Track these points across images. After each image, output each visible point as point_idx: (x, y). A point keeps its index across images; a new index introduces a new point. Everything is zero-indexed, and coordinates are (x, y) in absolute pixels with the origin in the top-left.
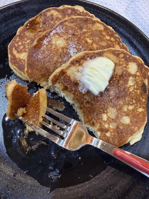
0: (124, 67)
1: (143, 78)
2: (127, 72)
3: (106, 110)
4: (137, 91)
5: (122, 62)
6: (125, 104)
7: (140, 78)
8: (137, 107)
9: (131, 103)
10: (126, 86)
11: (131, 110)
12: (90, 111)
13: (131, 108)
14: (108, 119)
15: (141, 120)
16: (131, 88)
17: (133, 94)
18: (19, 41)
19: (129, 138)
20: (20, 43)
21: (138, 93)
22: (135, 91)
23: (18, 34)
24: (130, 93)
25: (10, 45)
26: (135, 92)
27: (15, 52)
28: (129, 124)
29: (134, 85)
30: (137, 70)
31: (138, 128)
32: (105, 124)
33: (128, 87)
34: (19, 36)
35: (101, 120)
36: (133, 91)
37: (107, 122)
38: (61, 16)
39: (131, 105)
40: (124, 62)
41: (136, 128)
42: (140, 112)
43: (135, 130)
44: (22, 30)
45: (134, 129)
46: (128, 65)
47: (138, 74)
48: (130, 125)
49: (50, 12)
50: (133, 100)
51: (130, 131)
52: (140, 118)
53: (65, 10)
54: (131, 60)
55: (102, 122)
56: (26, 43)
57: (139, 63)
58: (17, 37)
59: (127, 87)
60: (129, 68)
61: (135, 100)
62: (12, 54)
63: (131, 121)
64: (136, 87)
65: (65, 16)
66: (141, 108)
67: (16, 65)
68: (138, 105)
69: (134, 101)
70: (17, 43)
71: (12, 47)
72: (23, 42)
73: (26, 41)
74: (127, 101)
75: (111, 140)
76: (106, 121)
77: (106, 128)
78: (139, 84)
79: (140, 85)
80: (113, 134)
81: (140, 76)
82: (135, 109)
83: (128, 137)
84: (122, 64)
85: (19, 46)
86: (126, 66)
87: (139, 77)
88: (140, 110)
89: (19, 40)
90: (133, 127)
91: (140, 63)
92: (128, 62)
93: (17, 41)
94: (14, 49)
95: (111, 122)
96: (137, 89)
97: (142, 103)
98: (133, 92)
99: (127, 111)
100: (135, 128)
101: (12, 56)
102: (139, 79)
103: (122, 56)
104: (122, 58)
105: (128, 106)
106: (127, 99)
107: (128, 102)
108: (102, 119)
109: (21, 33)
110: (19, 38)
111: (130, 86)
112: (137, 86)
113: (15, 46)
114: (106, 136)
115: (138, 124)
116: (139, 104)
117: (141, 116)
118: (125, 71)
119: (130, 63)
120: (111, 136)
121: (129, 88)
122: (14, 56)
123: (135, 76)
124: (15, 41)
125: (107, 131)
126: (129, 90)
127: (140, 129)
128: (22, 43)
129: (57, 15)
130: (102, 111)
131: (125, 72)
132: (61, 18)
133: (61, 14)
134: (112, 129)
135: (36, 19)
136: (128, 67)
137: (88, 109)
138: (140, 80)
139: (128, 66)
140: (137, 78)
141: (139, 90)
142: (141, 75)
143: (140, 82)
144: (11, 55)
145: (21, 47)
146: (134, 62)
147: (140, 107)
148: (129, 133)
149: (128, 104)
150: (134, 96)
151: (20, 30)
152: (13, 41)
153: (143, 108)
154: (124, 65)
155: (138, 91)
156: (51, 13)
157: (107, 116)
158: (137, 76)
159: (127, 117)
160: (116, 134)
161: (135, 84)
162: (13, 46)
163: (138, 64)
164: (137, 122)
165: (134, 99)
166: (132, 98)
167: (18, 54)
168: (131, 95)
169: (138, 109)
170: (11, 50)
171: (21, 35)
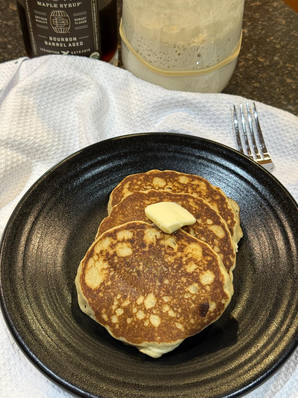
0: (199, 269)
1: (209, 297)
2: (198, 276)
3: (147, 294)
4: (191, 303)
5: (202, 264)
6: (168, 305)
7: (207, 295)
8: (179, 320)
9: (175, 309)
10: (185, 287)
11: (168, 316)
12: (133, 282)
13: (171, 314)
14: (141, 305)
15: (171, 335)
16: (188, 294)
17: (185, 302)
18: (141, 180)
19: (144, 341)
20: (139, 183)
21: (191, 307)
22: (190, 301)
23: (147, 174)
24: (183, 298)
25: (130, 177)
26: (188, 302)
27: (127, 186)
28: (155, 327)
29: (193, 294)
30: (210, 284)
31: (160, 340)
32: (135, 307)
33: (186, 290)
34: (147, 176)
35: (134, 300)
36: (188, 299)
37: (138, 307)
38: (205, 194)
39: (173, 310)
40: (204, 265)
41: (159, 338)
42: (177, 328)
43: (156, 339)
44: (155, 173)
45: (156, 337)
46: (205, 270)
47: (208, 288)
48: (156, 329)
49: (200, 182)
50: (179, 307)
51: (150, 335)
52: (171, 333)
53: (215, 193)
54: (214, 270)
55: (134, 303)
56: (145, 187)
57: (219, 280)
58: (144, 175)
59: (184, 289)
60: (203, 274)
61: (182, 310)
62: (123, 185)
63: (159, 327)
64: (194, 298)
65: (209, 197)
66: (182, 325)
67: (115, 197)
68: (181, 319)
69: (180, 310)
70: (138, 180)
71: (129, 180)
72: (143, 183)
73: (146, 186)
74: (172, 303)
75: (127, 328)
76: (138, 305)
77: (132, 312)
78: (200, 299)
79: (200, 301)
80: (133, 324)
81: (208, 292)
82: (174, 320)
83: (144, 339)
84: (200, 265)
85: (136, 184)
86: (202, 270)
87: (206, 292)
88: (180, 326)
89: (143, 179)
90: (156, 334)
91: (221, 280)
92: (208, 269)
93: (139, 178)
94: (129, 182)
95: (141, 309)
96: (194, 302)
97: (187, 320)
98: (186, 301)
99: (164, 313)
100: (158, 336)
101: (121, 187)
102: (204, 294)
103: (209, 258)
104: (207, 261)
105: (169, 308)
106: (175, 301)
107: (172, 305)
108: (136, 300)
109: (151, 174)
110: (144, 178)
111: (188, 292)
112: (196, 298)
113: (132, 181)
114: (125, 320)
115: (164, 336)
116: (183, 318)
117: (175, 332)
118: (197, 273)
119: (208, 271)
120: (130, 324)
121: (186, 292)
122: (122, 189)
123: (202, 287)
124: (139, 177)
125: (132, 316)
126: (184, 294)
127: (162, 342)
128: (141, 184)
129: (203, 190)
130: (143, 291)
131: (195, 274)
132: (204, 195)
133: (207, 192)
134: (137, 318)
135: (180, 175)
136: (203, 272)
137: (132, 278)
138: (205, 296)
139: (205, 272)
140: (204, 291)
141: (195, 304)
142: (210, 292)
143: (202, 298)
144: (121, 185)
145: (137, 187)
146: (215, 273)
147: (181, 323)
148: (148, 336)
149: (172, 307)
150: (184, 304)
151: (153, 172)
152: (137, 176)
153: (185, 328)
154: (201, 268)
155: (193, 305)
156: (200, 184)
157: (143, 301)
158: (204, 289)
159: (160, 319)
160: (136, 327)
161: (195, 294)
162: (131, 179)
163: (216, 279)
164: (164, 333)
165: (181, 308)
166: (180, 305)
167: (127, 190)
168: (182, 301)
169: (177, 322)
170: (126, 182)
171: (149, 177)
